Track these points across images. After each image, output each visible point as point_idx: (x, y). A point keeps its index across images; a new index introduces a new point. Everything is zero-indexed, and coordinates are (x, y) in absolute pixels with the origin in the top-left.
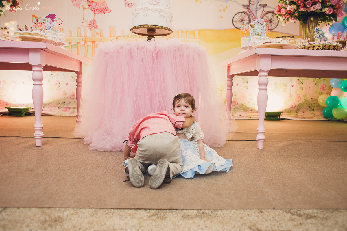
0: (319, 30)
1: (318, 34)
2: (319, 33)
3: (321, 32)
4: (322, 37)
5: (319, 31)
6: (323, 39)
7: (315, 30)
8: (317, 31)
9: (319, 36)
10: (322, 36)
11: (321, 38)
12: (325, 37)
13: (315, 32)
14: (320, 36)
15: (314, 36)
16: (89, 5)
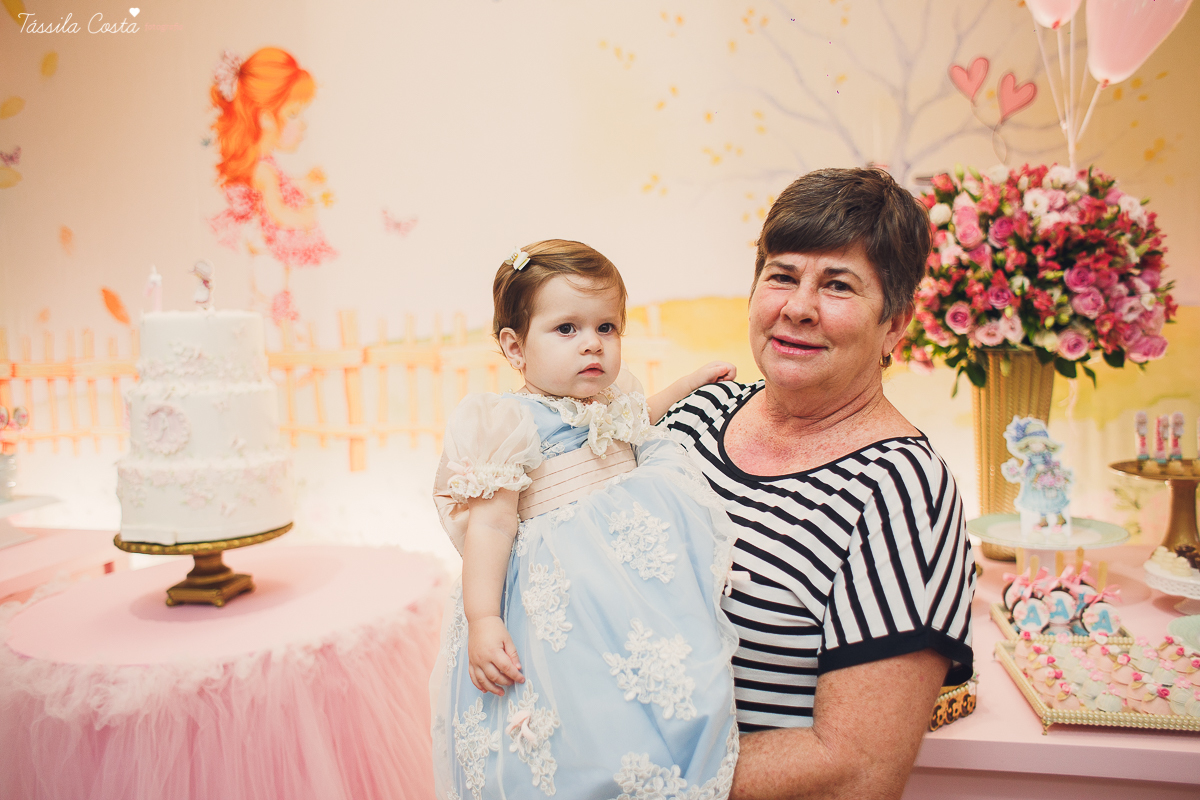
0: (1030, 429)
1: (1024, 457)
2: (1027, 447)
3: (1037, 444)
4: (1041, 467)
5: (1031, 435)
6: (1048, 479)
7: (1010, 432)
8: (1018, 439)
9: (1026, 463)
10: (1046, 462)
11: (1039, 475)
12: (1056, 471)
13: (1012, 447)
14: (1032, 465)
15: (1004, 467)
16: (270, 240)
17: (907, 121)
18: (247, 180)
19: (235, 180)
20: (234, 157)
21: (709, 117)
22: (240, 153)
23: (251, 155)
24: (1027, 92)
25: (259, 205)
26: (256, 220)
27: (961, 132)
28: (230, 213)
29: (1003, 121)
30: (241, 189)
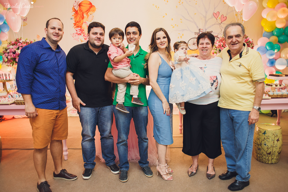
16: (85, 39)
17: (206, 22)
18: (81, 27)
19: (78, 27)
20: (78, 22)
21: (172, 19)
22: (79, 21)
23: (82, 22)
24: (225, 18)
25: (83, 32)
26: (82, 35)
27: (214, 24)
28: (77, 33)
29: (221, 23)
30: (80, 29)
